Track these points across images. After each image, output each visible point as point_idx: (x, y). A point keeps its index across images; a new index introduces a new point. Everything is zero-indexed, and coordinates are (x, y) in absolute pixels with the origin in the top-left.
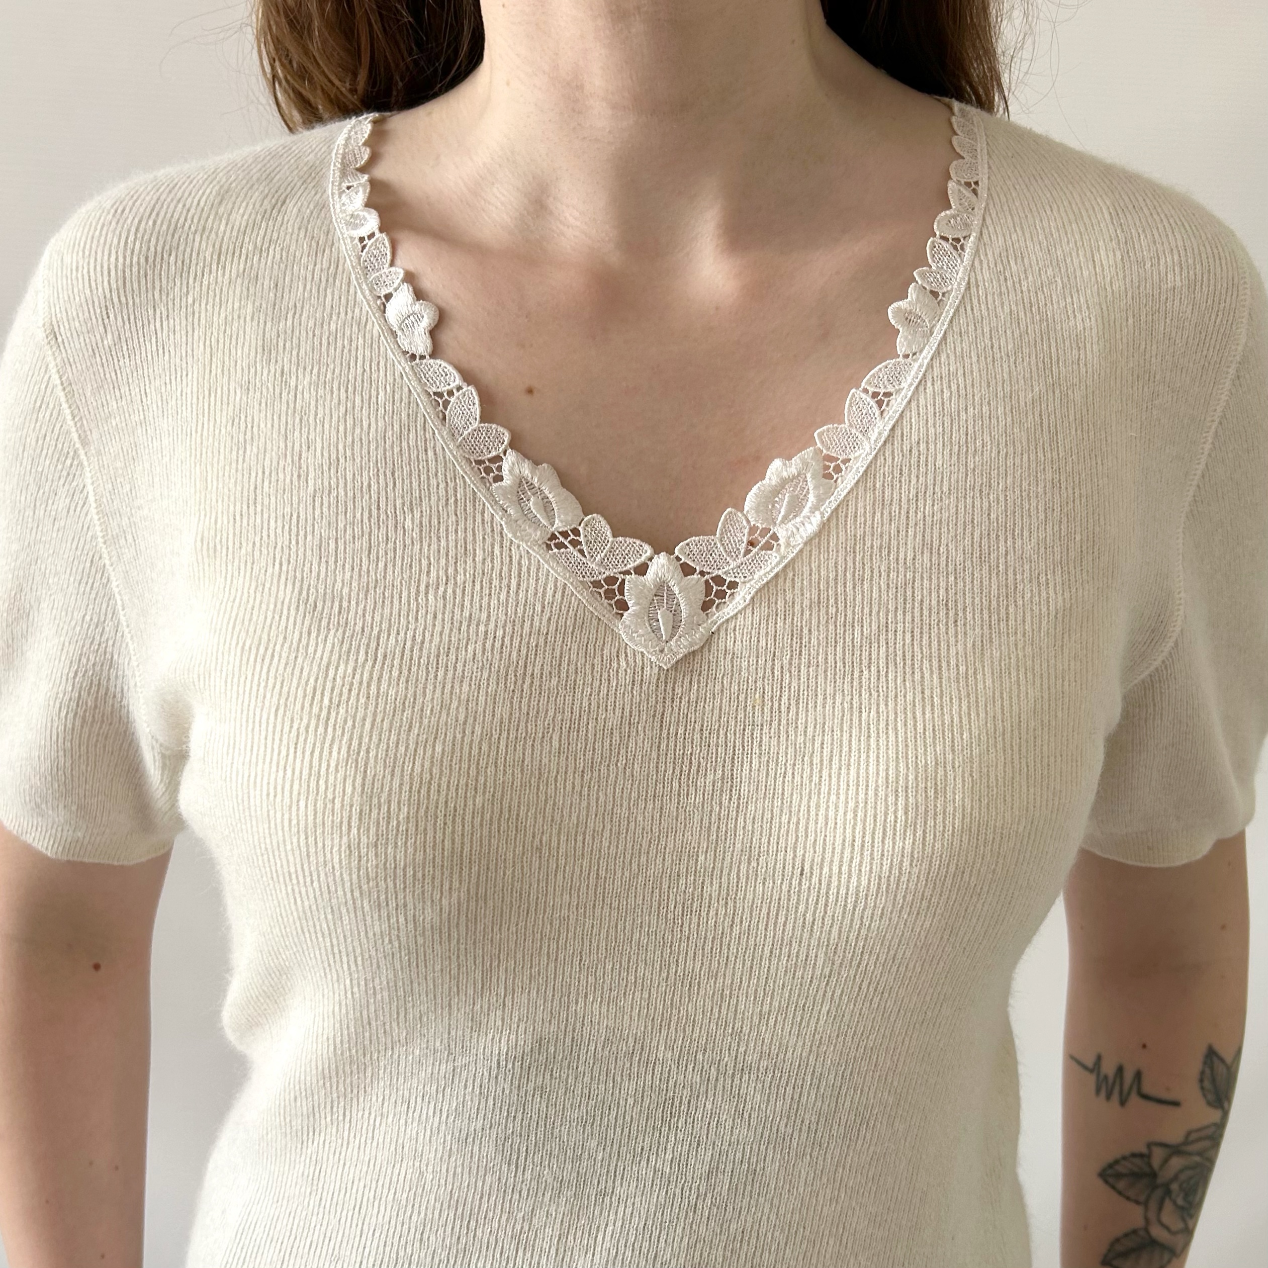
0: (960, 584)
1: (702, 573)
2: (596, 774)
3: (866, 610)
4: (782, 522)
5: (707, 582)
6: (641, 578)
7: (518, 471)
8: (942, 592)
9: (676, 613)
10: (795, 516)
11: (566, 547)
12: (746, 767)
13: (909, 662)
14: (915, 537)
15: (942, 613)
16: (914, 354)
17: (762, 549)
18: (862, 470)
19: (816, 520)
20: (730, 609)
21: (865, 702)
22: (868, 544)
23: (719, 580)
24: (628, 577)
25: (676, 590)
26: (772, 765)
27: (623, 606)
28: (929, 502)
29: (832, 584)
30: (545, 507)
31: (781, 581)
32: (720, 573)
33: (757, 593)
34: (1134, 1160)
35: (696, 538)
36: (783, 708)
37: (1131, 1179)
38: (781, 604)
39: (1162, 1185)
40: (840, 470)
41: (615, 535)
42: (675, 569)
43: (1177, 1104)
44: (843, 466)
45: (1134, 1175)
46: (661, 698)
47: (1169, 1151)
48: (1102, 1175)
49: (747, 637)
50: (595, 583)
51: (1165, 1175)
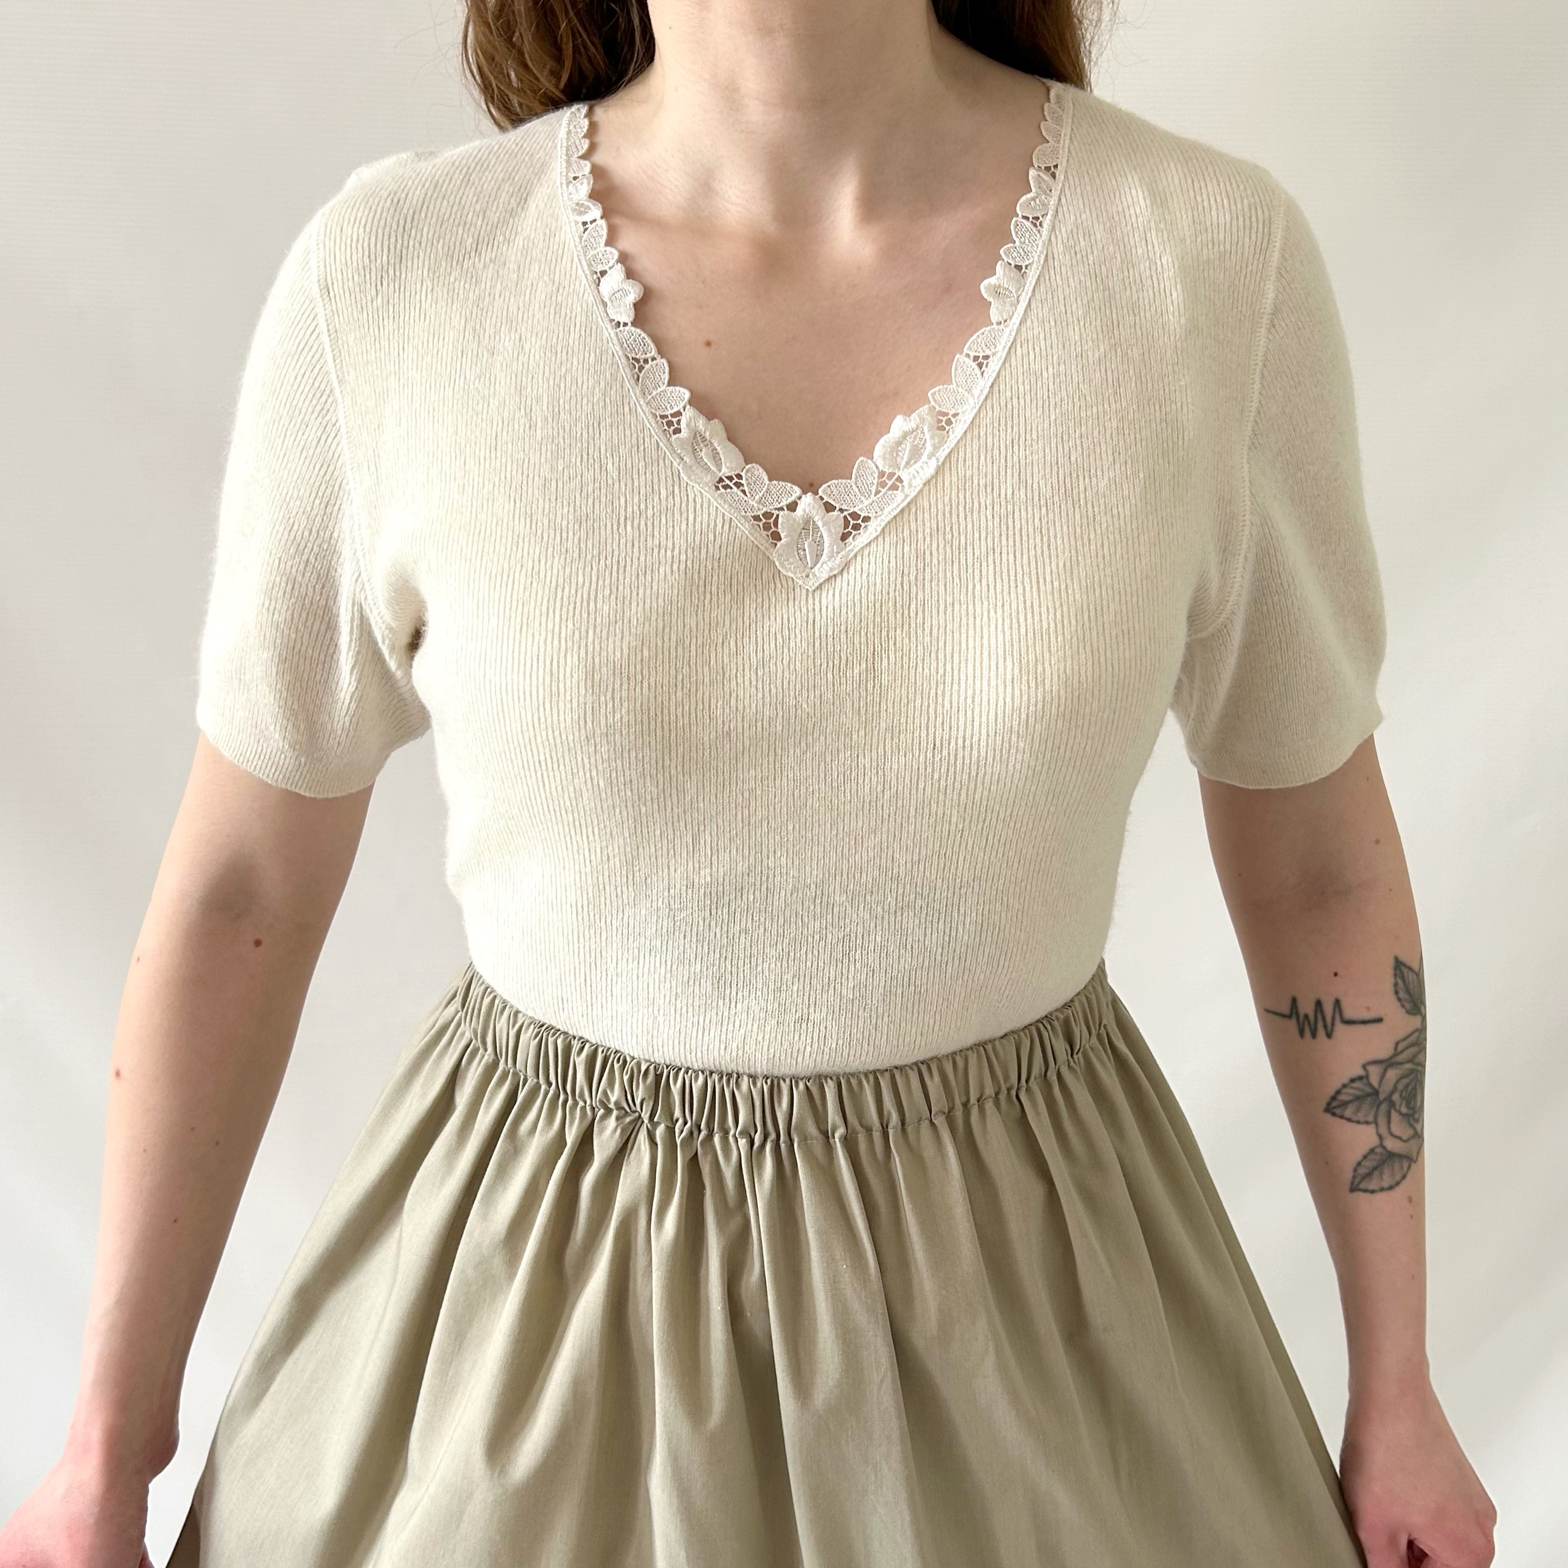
0: (1051, 516)
1: (841, 510)
4: (905, 467)
5: (845, 517)
6: (792, 513)
7: (694, 425)
9: (820, 544)
10: (915, 462)
11: (730, 488)
14: (1013, 476)
16: (1005, 321)
17: (889, 489)
18: (968, 422)
19: (933, 464)
20: (863, 538)
22: (976, 482)
23: (855, 516)
24: (781, 513)
25: (820, 524)
27: (777, 537)
29: (947, 515)
30: (715, 458)
31: (906, 514)
32: (856, 510)
33: (885, 525)
34: (1354, 1085)
35: (836, 481)
36: (912, 615)
37: (1356, 1104)
38: (906, 533)
39: (1384, 1100)
40: (952, 423)
41: (770, 480)
42: (820, 507)
43: (1379, 1020)
44: (953, 420)
45: (1358, 1098)
46: (810, 608)
47: (1384, 1066)
48: (1329, 1109)
49: (879, 561)
50: (757, 518)
51: (1385, 1089)
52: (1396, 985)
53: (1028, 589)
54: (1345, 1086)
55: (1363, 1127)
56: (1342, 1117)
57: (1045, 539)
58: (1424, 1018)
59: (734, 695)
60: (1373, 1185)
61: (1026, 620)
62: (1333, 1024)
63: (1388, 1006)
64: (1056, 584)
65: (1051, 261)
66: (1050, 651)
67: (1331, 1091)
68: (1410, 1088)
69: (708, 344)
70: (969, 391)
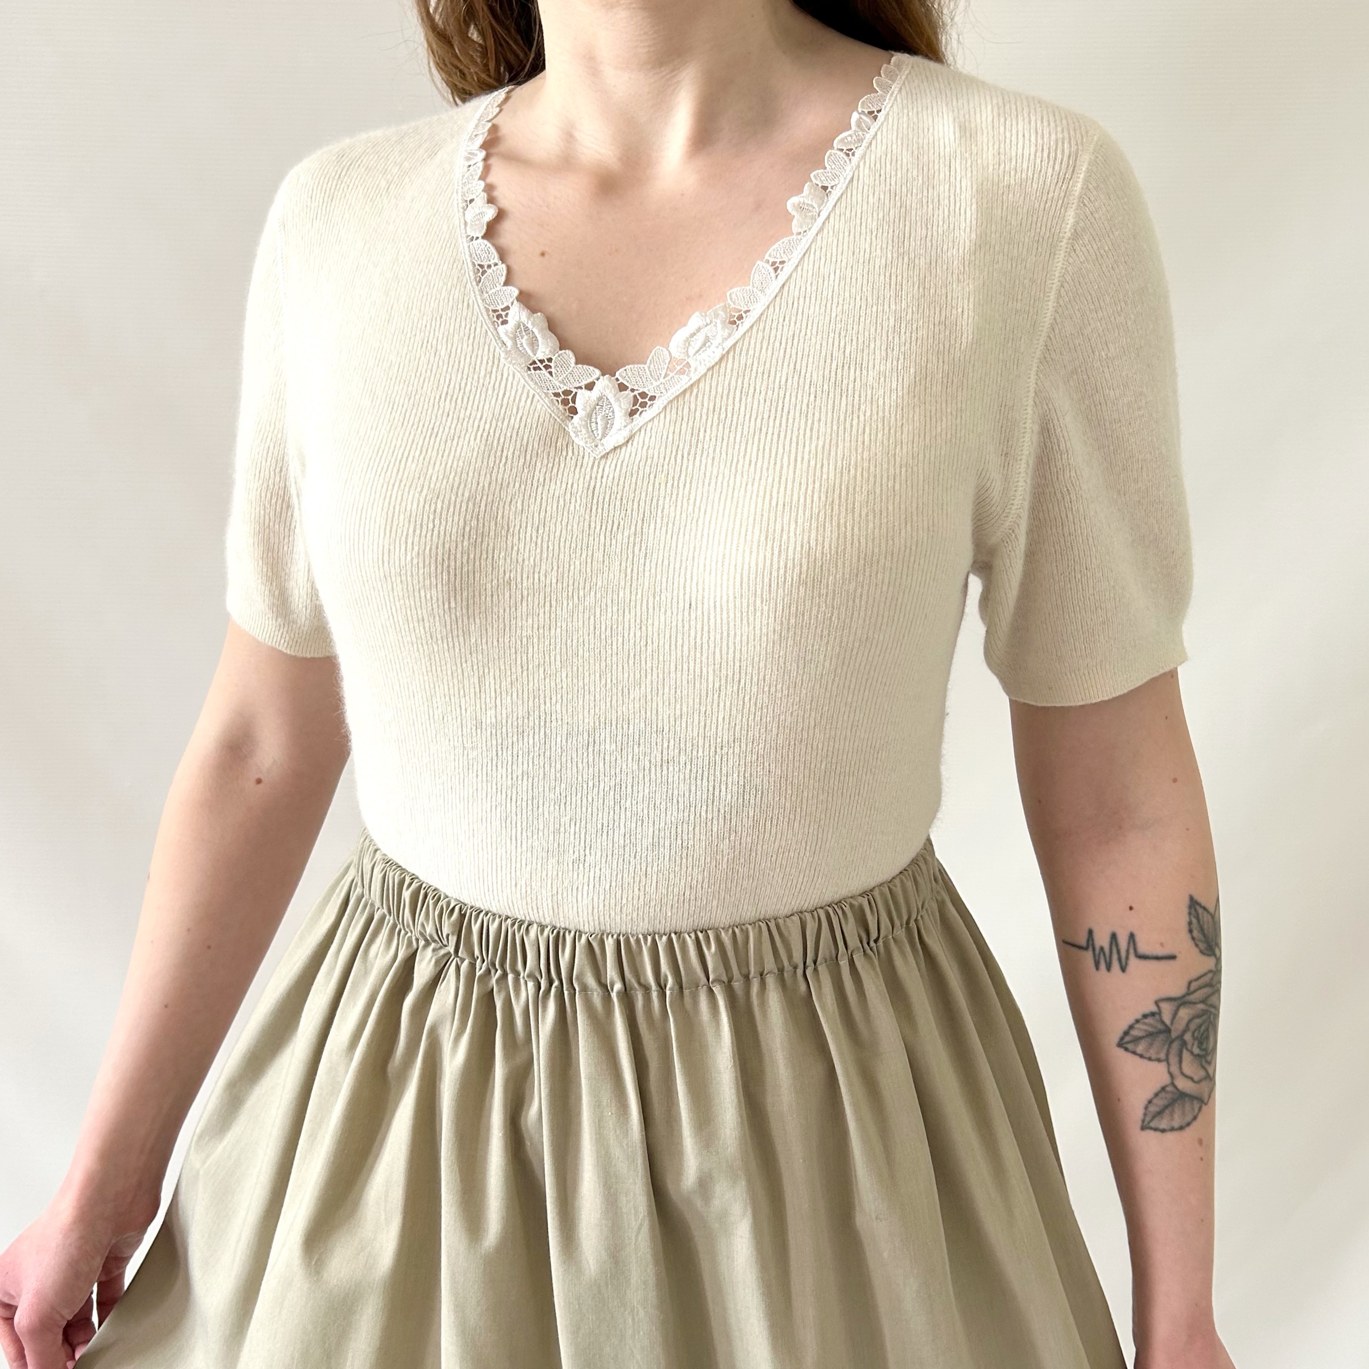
1: (633, 390)
2: (547, 529)
3: (747, 417)
4: (694, 355)
5: (635, 396)
6: (589, 392)
7: (518, 318)
8: (804, 407)
9: (611, 418)
10: (704, 351)
11: (540, 369)
16: (805, 231)
18: (756, 317)
19: (719, 352)
20: (648, 413)
23: (643, 395)
24: (579, 391)
25: (612, 401)
26: (670, 526)
27: (574, 411)
29: (725, 398)
30: (533, 344)
31: (687, 395)
32: (646, 390)
33: (668, 403)
34: (1146, 1021)
35: (632, 366)
36: (681, 485)
37: (1148, 1040)
38: (686, 411)
39: (1177, 1038)
40: (742, 318)
41: (577, 363)
42: (614, 386)
43: (1172, 957)
44: (744, 315)
45: (1150, 1035)
46: (594, 476)
47: (1176, 1003)
48: (1121, 1044)
49: (659, 435)
50: (557, 395)
51: (1177, 1028)
52: (1190, 924)
54: (1137, 1021)
55: (1155, 1064)
56: (1134, 1053)
57: (810, 422)
58: (1218, 960)
60: (1163, 1124)
62: (1127, 958)
63: (1182, 945)
65: (855, 182)
67: (1124, 1026)
68: (1202, 1028)
69: (543, 254)
70: (762, 291)
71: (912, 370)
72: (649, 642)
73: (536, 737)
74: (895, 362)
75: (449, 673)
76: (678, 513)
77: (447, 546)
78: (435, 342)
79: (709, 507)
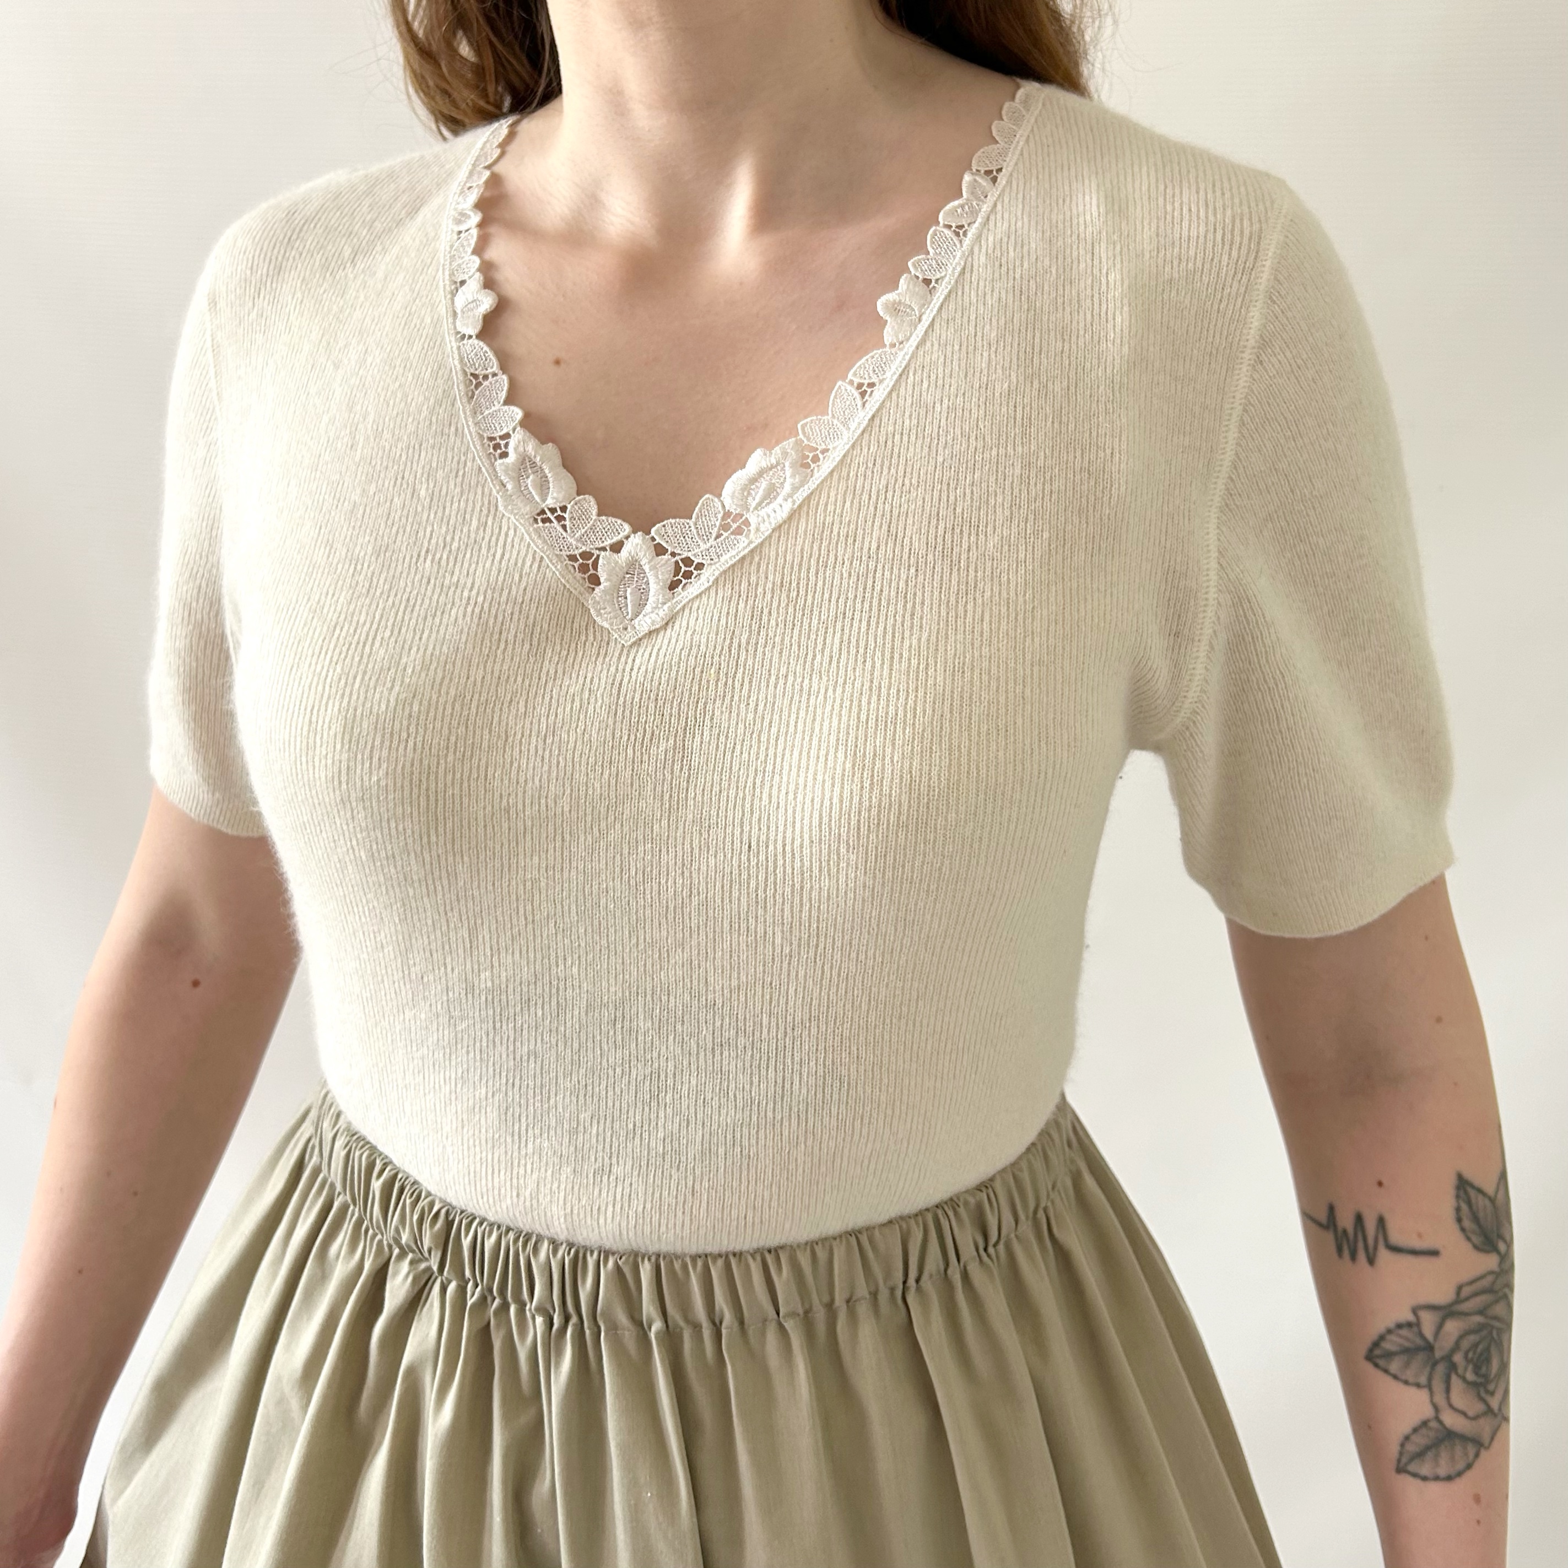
0: (920, 578)
1: (673, 554)
3: (826, 596)
4: (756, 508)
5: (677, 562)
6: (615, 555)
7: (522, 449)
8: (902, 584)
9: (645, 591)
10: (768, 504)
11: (551, 521)
12: (698, 739)
13: (861, 651)
14: (881, 527)
15: (900, 606)
16: (901, 343)
17: (732, 533)
18: (838, 459)
19: (788, 507)
20: (694, 588)
21: (815, 686)
22: (836, 532)
23: (688, 562)
24: (603, 553)
25: (646, 568)
26: (722, 739)
27: (595, 581)
28: (898, 493)
29: (796, 568)
30: (542, 486)
31: (747, 563)
32: (690, 555)
33: (721, 575)
34: (1401, 1332)
35: (673, 521)
36: (737, 685)
37: (1404, 1358)
38: (744, 585)
39: (1443, 1358)
40: (819, 459)
41: (599, 514)
42: (649, 548)
43: (1434, 1253)
44: (821, 456)
45: (1405, 1351)
46: (621, 667)
47: (1441, 1313)
48: (1371, 1358)
49: (708, 615)
50: (572, 558)
51: (1443, 1346)
52: (1458, 1210)
53: (878, 665)
54: (1389, 1331)
55: (1413, 1391)
56: (1386, 1371)
59: (516, 765)
60: (1426, 1470)
61: (869, 703)
62: (1376, 1249)
63: (1448, 1236)
64: (914, 662)
65: (968, 274)
66: (894, 744)
67: (1374, 1335)
68: (1481, 1347)
69: (557, 362)
70: (845, 423)
71: (1046, 535)
72: (695, 891)
73: (547, 1007)
74: (1022, 525)
75: (430, 922)
76: (733, 723)
77: (426, 762)
78: (411, 479)
79: (776, 717)
